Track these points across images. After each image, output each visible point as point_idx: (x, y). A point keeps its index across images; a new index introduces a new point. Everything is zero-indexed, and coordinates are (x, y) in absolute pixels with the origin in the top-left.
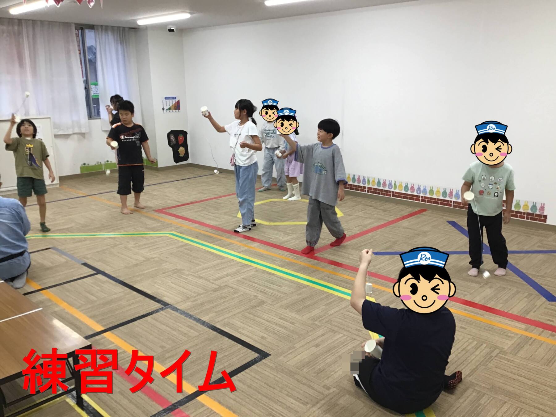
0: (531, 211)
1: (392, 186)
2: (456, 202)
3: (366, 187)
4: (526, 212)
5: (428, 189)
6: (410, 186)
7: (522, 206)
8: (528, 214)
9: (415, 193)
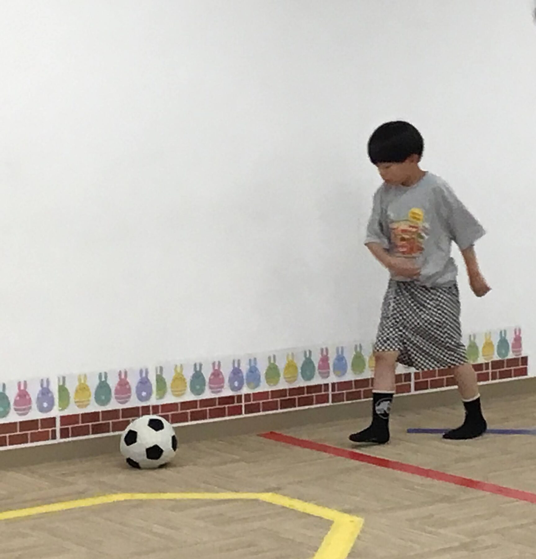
0: (499, 354)
1: (151, 387)
2: (338, 383)
3: (54, 419)
4: (490, 361)
5: (262, 369)
6: (207, 374)
7: (480, 349)
8: (496, 364)
9: (227, 392)
